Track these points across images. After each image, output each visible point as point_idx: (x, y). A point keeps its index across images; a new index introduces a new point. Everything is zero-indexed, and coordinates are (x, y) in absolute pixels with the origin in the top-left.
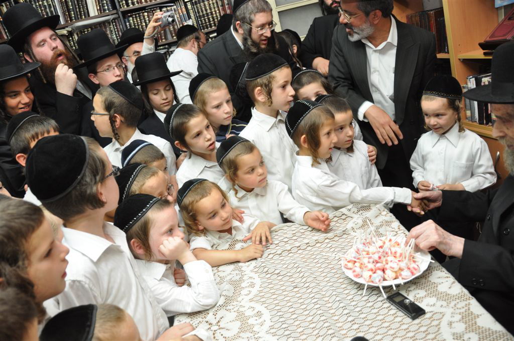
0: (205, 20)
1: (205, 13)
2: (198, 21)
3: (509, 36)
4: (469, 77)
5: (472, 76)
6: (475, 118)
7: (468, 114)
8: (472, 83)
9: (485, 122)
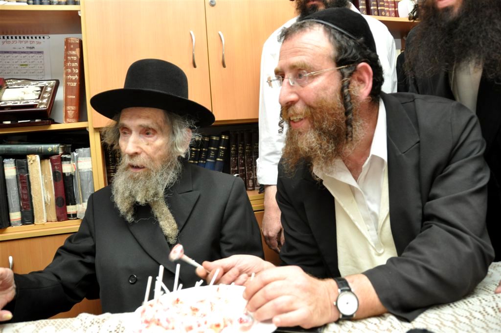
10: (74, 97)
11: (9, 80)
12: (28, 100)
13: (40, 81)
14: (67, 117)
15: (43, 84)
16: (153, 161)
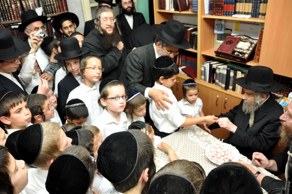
0: (49, 9)
1: (49, 4)
2: (45, 8)
3: (229, 52)
4: (205, 62)
5: (206, 62)
6: (206, 80)
7: (203, 77)
8: (207, 65)
9: (212, 82)
10: (259, 53)
11: (243, 36)
12: (244, 50)
13: (253, 39)
14: (255, 59)
15: (253, 41)
16: (251, 102)
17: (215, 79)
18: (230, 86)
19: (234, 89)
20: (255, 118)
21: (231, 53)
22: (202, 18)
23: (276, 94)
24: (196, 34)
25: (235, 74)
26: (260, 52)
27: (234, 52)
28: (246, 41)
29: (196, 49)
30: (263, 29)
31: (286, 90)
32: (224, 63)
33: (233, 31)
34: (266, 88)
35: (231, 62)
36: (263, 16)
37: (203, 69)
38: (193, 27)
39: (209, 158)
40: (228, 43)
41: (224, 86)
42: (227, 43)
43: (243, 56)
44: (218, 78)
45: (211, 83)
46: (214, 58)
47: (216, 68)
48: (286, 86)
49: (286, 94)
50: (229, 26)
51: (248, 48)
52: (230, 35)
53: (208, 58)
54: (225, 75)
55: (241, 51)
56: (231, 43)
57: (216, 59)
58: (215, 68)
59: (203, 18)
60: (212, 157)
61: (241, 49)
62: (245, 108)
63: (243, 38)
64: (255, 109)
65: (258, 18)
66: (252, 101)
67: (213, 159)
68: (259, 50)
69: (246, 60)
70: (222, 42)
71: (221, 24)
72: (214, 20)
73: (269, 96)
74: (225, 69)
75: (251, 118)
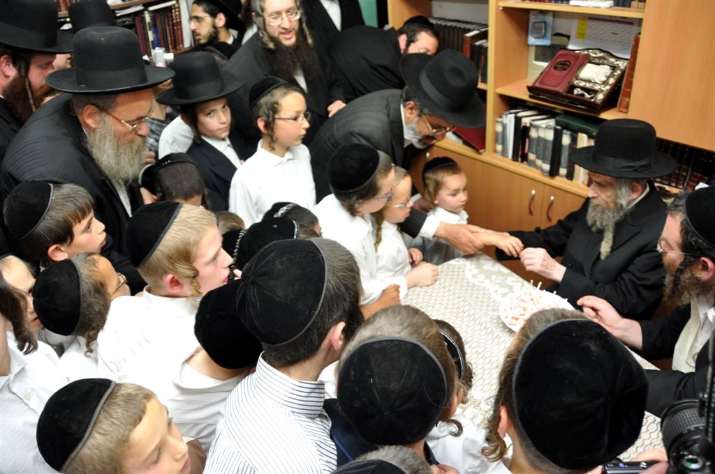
3: (561, 89)
4: (506, 113)
5: (508, 112)
6: (507, 153)
7: (499, 147)
8: (509, 119)
9: (520, 159)
10: (629, 90)
11: (596, 51)
12: (596, 83)
13: (618, 58)
14: (620, 106)
15: (618, 62)
16: (607, 203)
17: (526, 151)
18: (563, 168)
19: (570, 176)
20: (615, 238)
21: (564, 91)
22: (499, 7)
23: (667, 188)
24: (485, 45)
25: (574, 140)
26: (631, 88)
27: (573, 87)
28: (601, 61)
29: (485, 81)
30: (640, 34)
31: (690, 179)
32: (550, 113)
33: (571, 38)
34: (640, 170)
35: (566, 113)
36: (640, 3)
37: (499, 128)
38: (478, 30)
39: (506, 321)
40: (560, 66)
41: (547, 167)
42: (555, 68)
43: (592, 98)
44: (534, 150)
45: (517, 160)
46: (528, 104)
47: (531, 125)
48: (690, 169)
49: (691, 186)
50: (563, 26)
51: (605, 79)
52: (564, 48)
53: (511, 103)
54: (549, 141)
55: (588, 85)
56: (566, 67)
57: (531, 105)
58: (528, 125)
59: (501, 8)
60: (512, 318)
61: (590, 81)
62: (591, 216)
63: (594, 55)
64: (617, 218)
65: (630, 6)
66: (609, 200)
67: (515, 324)
68: (630, 84)
69: (600, 108)
70: (545, 65)
71: (545, 23)
72: (528, 11)
73: (648, 189)
74: (551, 129)
75: (605, 239)
